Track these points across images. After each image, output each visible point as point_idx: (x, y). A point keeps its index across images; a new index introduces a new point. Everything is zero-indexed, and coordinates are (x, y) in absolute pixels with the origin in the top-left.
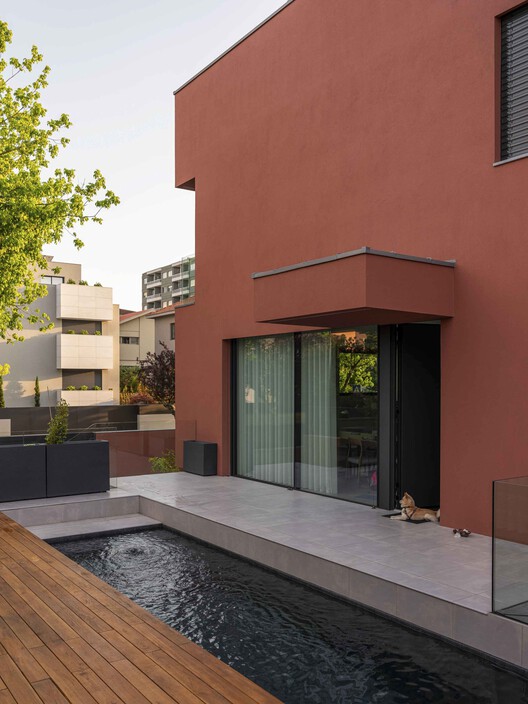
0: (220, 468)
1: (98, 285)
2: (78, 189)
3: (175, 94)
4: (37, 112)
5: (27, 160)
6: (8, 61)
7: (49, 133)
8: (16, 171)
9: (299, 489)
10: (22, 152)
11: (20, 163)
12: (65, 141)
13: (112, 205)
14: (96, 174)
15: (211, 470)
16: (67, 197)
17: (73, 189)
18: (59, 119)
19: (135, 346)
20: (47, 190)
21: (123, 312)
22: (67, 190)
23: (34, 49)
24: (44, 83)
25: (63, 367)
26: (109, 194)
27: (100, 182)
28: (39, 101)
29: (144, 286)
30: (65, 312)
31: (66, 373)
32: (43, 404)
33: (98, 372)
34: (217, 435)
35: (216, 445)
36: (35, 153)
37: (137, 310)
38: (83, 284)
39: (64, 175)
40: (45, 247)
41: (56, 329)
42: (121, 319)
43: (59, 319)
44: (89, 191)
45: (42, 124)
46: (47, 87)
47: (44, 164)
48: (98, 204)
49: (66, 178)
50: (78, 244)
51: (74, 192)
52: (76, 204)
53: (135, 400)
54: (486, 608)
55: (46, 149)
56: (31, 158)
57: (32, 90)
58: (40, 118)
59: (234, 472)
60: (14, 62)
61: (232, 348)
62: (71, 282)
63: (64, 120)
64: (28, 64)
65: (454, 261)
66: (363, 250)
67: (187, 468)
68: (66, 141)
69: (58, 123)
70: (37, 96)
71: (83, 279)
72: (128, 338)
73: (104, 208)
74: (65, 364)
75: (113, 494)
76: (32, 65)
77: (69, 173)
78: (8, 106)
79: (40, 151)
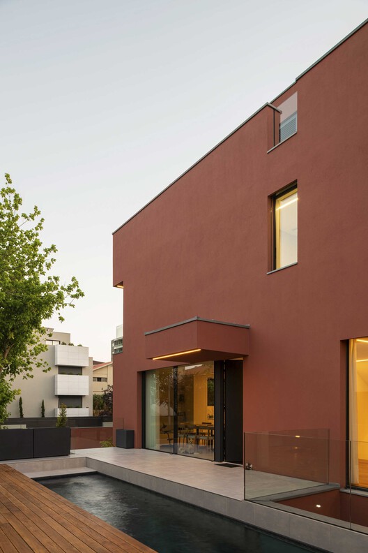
0: (136, 444)
1: (80, 346)
2: (62, 288)
3: (113, 234)
4: (37, 244)
5: (33, 271)
6: (20, 215)
7: (46, 256)
8: (26, 278)
9: (176, 454)
10: (29, 267)
11: (29, 273)
12: (53, 260)
13: (80, 297)
14: (73, 279)
15: (131, 445)
16: (55, 293)
17: (59, 288)
18: (50, 248)
19: (105, 383)
20: (43, 289)
21: (95, 363)
22: (56, 288)
23: (36, 208)
24: (41, 228)
25: (59, 394)
26: (78, 291)
27: (76, 284)
28: (38, 238)
29: (112, 348)
30: (60, 362)
31: (61, 397)
32: (46, 416)
33: (80, 398)
34: (134, 426)
35: (133, 431)
36: (38, 267)
37: (106, 362)
38: (72, 345)
39: (53, 280)
40: (43, 321)
41: (55, 371)
42: (94, 367)
43: (56, 366)
44: (69, 289)
45: (40, 251)
46: (42, 230)
47: (43, 273)
48: (72, 296)
49: (54, 282)
50: (61, 319)
51: (59, 289)
52: (60, 296)
53: (102, 414)
54: (241, 498)
55: (44, 265)
56: (35, 270)
57: (34, 231)
58: (38, 247)
59: (144, 446)
60: (24, 215)
61: (143, 377)
62: (64, 344)
63: (53, 248)
64: (32, 217)
65: (249, 325)
66: (195, 318)
67: (119, 445)
68: (55, 260)
69: (49, 250)
70: (37, 235)
71: (71, 342)
72: (101, 378)
73: (75, 299)
74: (60, 392)
75: (71, 456)
76: (35, 217)
77: (56, 279)
78: (21, 240)
79: (40, 266)
